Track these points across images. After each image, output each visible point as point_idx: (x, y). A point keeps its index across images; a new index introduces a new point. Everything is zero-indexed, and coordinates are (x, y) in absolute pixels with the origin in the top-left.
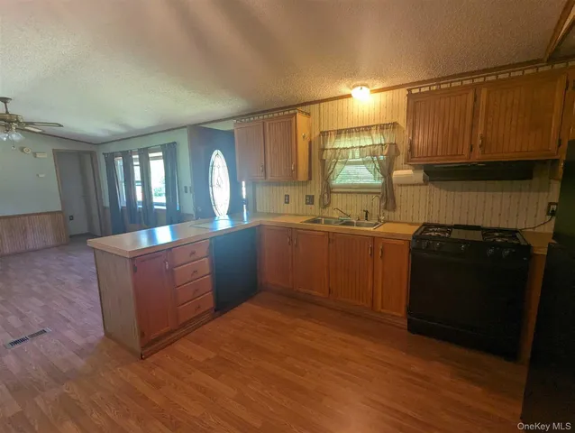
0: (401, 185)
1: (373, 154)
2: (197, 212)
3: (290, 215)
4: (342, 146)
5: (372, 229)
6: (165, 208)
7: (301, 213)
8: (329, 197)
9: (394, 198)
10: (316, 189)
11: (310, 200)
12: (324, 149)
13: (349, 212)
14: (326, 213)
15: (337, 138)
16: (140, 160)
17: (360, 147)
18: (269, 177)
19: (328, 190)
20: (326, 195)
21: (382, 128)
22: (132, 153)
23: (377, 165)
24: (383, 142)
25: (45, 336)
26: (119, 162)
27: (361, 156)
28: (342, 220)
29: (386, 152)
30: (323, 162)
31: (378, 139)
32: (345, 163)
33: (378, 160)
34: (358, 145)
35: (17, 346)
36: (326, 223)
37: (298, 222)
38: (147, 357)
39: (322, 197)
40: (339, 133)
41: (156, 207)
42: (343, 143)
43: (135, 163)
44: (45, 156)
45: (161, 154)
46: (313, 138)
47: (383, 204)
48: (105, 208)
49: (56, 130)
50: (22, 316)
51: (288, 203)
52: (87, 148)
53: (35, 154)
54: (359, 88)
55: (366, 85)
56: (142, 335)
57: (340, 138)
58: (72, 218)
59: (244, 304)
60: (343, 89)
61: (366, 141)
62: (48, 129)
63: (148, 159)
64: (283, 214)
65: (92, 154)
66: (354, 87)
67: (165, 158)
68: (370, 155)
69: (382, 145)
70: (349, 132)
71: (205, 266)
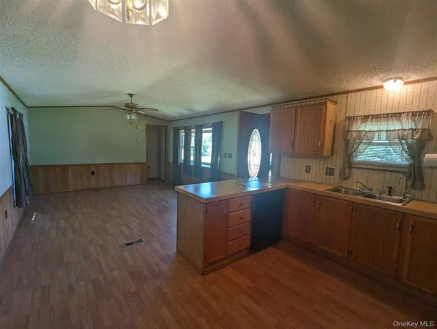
0: (432, 167)
1: (401, 138)
2: (238, 173)
3: (311, 182)
4: (367, 129)
5: (399, 205)
6: (210, 167)
7: (321, 182)
8: (350, 171)
9: (422, 179)
10: (337, 163)
11: (330, 172)
12: (348, 132)
13: (370, 186)
14: (345, 184)
15: (362, 122)
16: (196, 132)
17: (387, 131)
18: (296, 152)
19: (349, 165)
20: (347, 170)
21: (414, 114)
22: (191, 128)
23: (406, 147)
24: (414, 127)
25: (142, 243)
26: (182, 134)
27: (388, 138)
28: (364, 193)
29: (417, 136)
30: (347, 142)
31: (408, 124)
32: (370, 144)
33: (407, 143)
34: (385, 128)
35: (130, 247)
36: (346, 193)
37: (322, 190)
38: (206, 275)
39: (343, 170)
40: (366, 118)
41: (203, 165)
42: (369, 126)
43: (192, 135)
44: (141, 128)
45: (211, 129)
46: (338, 121)
47: (409, 183)
48: (169, 163)
49: (153, 113)
50: (129, 228)
51: (309, 172)
52: (165, 124)
53: (137, 127)
54: (393, 80)
55: (401, 78)
56: (205, 257)
57: (366, 122)
58: (149, 167)
59: (270, 248)
60: (375, 82)
61: (395, 125)
62: (149, 112)
63: (202, 132)
64: (304, 181)
65: (166, 128)
66: (387, 80)
67: (213, 132)
68: (399, 138)
69: (413, 130)
70: (377, 117)
71: (247, 215)
